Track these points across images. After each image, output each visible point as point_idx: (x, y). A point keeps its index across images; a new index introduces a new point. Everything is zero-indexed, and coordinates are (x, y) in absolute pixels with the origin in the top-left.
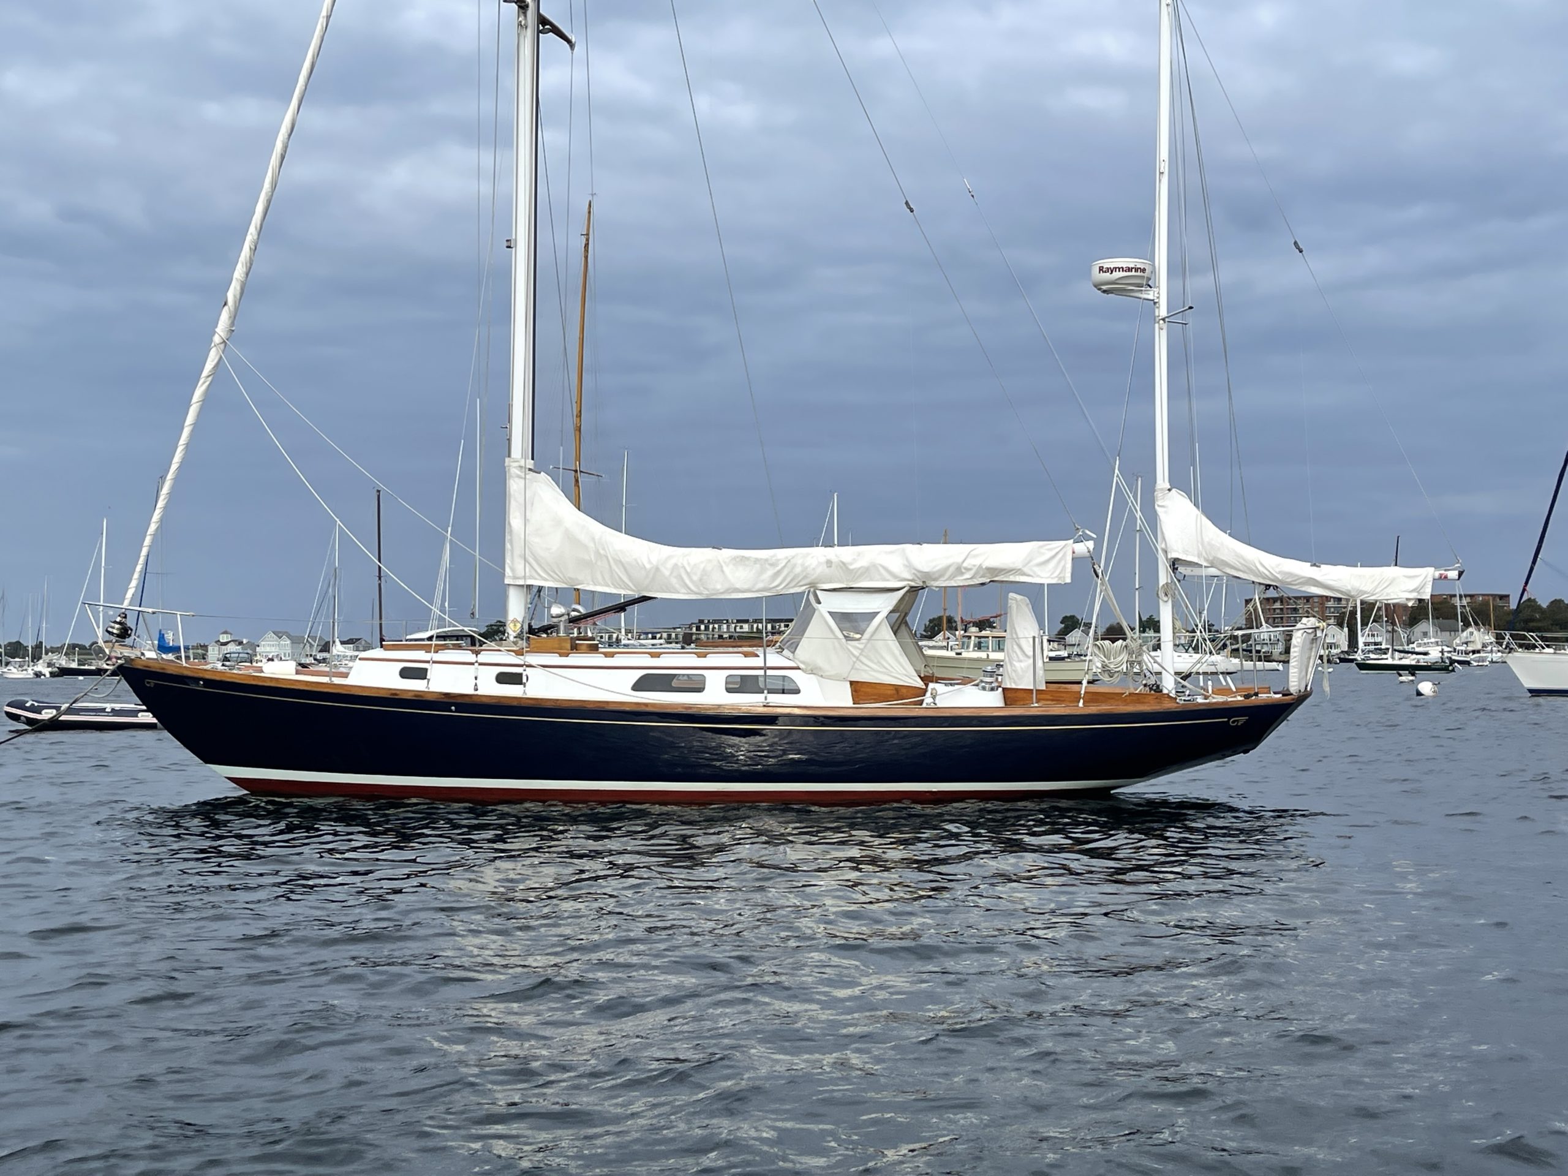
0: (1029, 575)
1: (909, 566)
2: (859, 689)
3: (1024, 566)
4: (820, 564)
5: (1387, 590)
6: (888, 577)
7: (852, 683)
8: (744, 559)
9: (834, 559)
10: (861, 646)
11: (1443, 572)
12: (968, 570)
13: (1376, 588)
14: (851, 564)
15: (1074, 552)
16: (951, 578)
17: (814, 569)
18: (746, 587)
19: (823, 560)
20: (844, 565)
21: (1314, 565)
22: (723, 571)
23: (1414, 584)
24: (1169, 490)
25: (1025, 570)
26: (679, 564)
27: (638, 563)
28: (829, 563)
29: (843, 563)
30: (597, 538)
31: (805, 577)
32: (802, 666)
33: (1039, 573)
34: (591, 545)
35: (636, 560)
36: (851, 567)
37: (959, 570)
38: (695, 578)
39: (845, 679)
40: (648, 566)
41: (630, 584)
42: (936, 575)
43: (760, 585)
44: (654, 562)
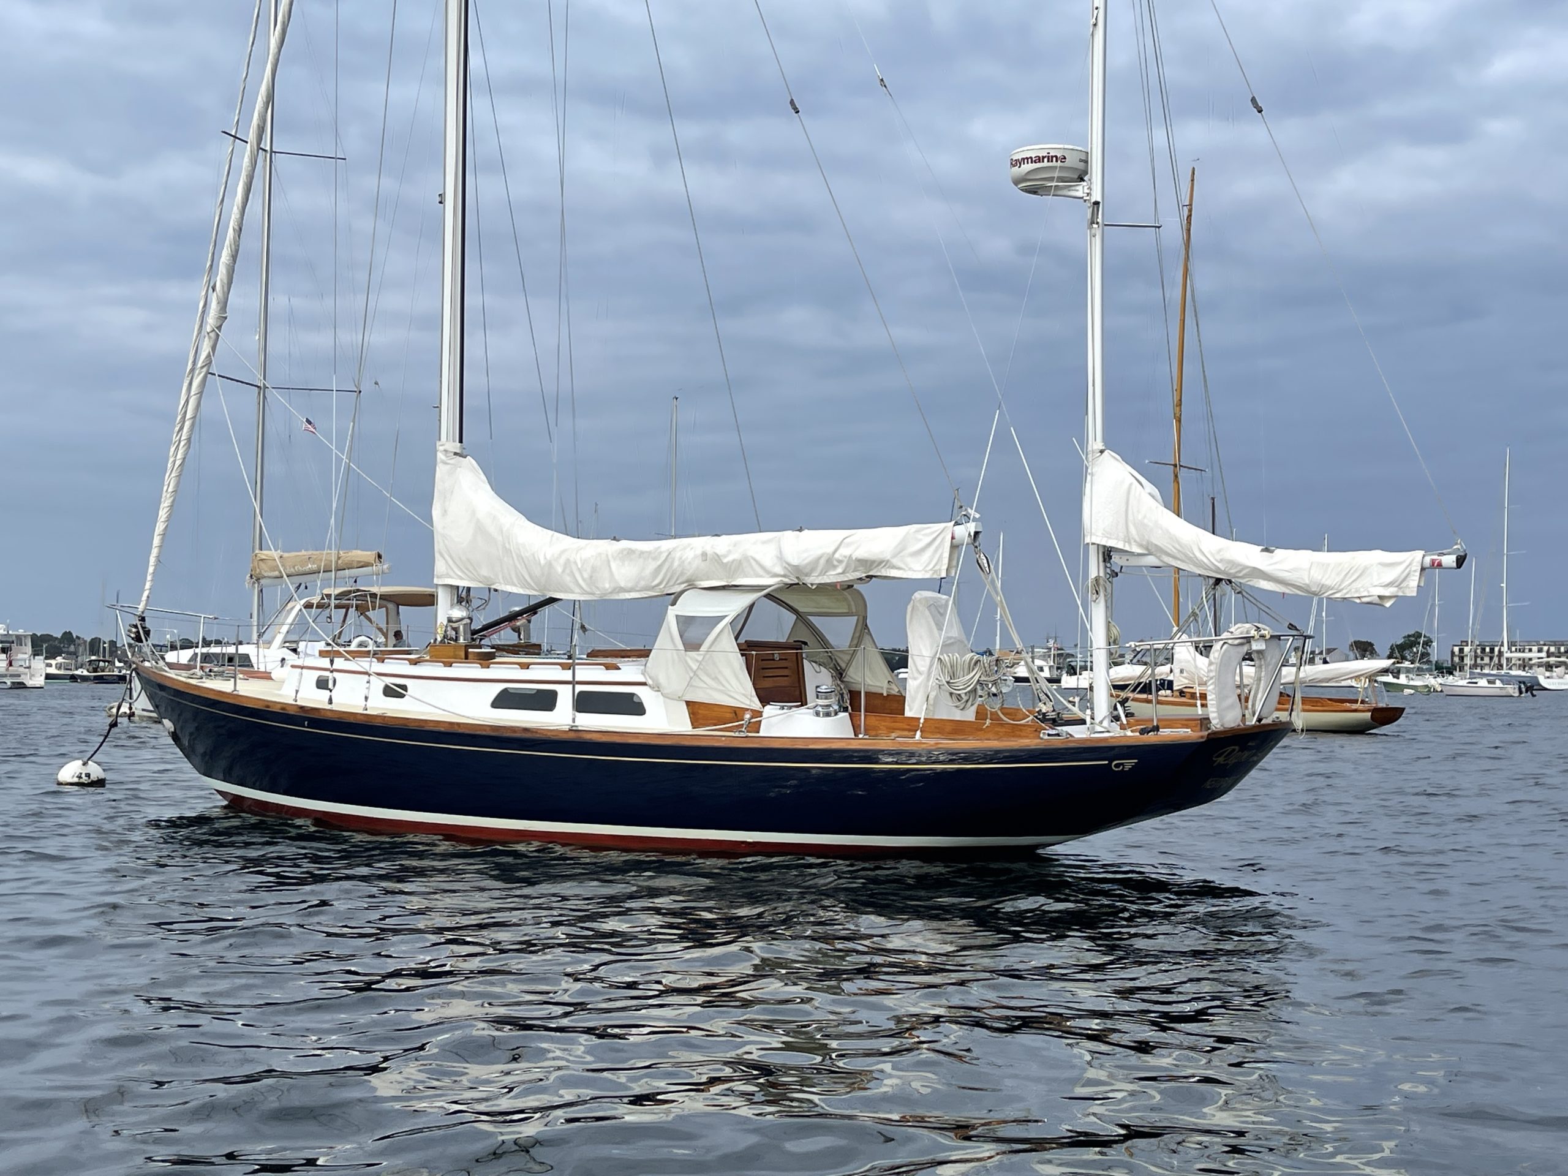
0: (899, 568)
1: (780, 558)
2: (697, 711)
3: (895, 556)
4: (696, 557)
5: (1355, 585)
6: (761, 572)
7: (688, 703)
8: (631, 552)
9: (709, 551)
10: (700, 658)
11: (1435, 557)
12: (840, 562)
13: (1342, 581)
14: (725, 556)
15: (953, 538)
16: (823, 573)
17: (690, 563)
18: (630, 585)
19: (699, 552)
20: (717, 558)
21: (1266, 550)
22: (610, 566)
23: (1391, 575)
24: (1102, 452)
25: (895, 561)
26: (572, 559)
27: (534, 558)
28: (704, 555)
29: (717, 555)
30: (505, 529)
31: (682, 574)
32: (650, 682)
33: (912, 566)
34: (500, 538)
35: (533, 555)
36: (725, 561)
37: (830, 562)
38: (586, 575)
39: (679, 699)
40: (543, 562)
41: (533, 584)
42: (807, 570)
43: (642, 583)
44: (548, 557)
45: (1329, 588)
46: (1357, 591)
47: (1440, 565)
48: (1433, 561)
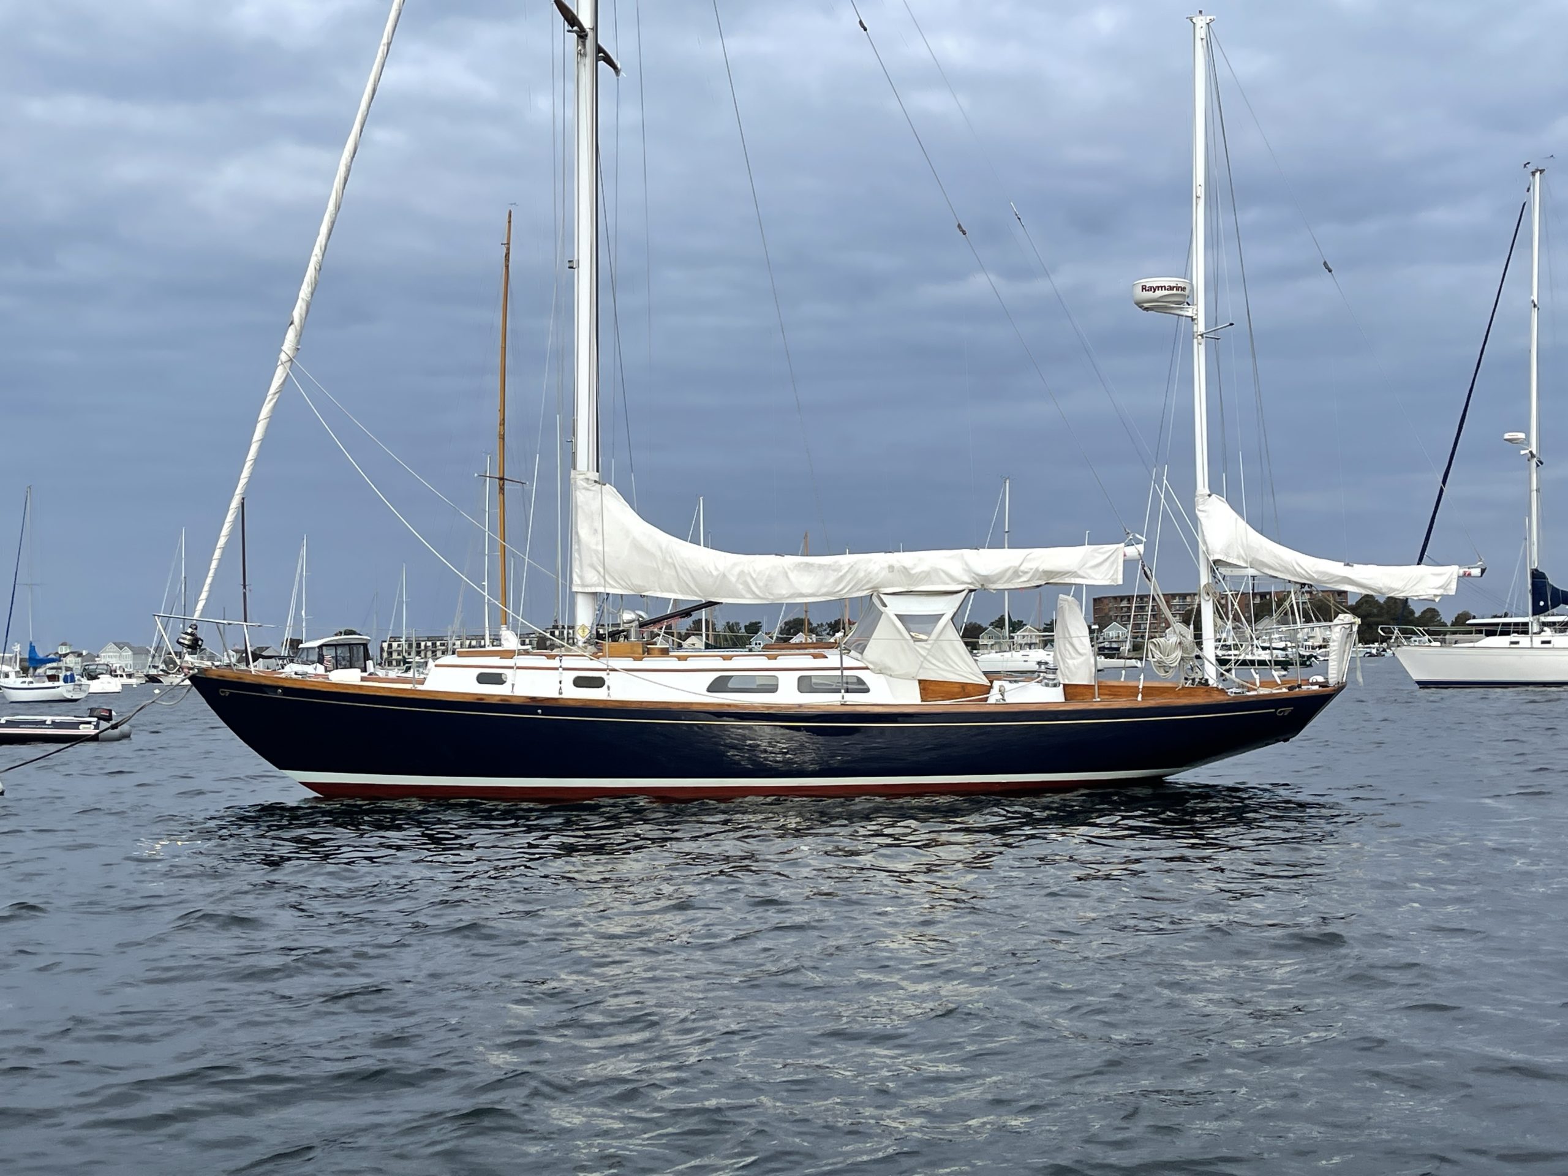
0: (1083, 577)
1: (968, 570)
2: (927, 687)
3: (1080, 569)
4: (882, 568)
5: (1415, 588)
6: (948, 580)
7: (920, 682)
8: (808, 565)
9: (896, 565)
10: (928, 647)
11: (1467, 570)
12: (1025, 573)
13: (1406, 585)
14: (913, 569)
15: (1125, 555)
16: (1009, 580)
17: (877, 574)
18: (810, 591)
19: (886, 565)
20: (905, 571)
21: (1348, 565)
22: (787, 577)
23: (1441, 581)
24: (1209, 495)
25: (1080, 573)
26: (746, 571)
27: (706, 572)
28: (891, 568)
29: (904, 568)
30: (664, 546)
31: (868, 582)
32: (870, 666)
33: (1093, 575)
34: (659, 554)
35: (703, 568)
36: (913, 572)
37: (1017, 573)
38: (761, 584)
39: (913, 678)
40: (715, 573)
41: (698, 591)
42: (995, 579)
43: (824, 590)
44: (721, 568)
45: (1394, 590)
46: (1416, 592)
47: (1469, 574)
48: (1465, 573)
